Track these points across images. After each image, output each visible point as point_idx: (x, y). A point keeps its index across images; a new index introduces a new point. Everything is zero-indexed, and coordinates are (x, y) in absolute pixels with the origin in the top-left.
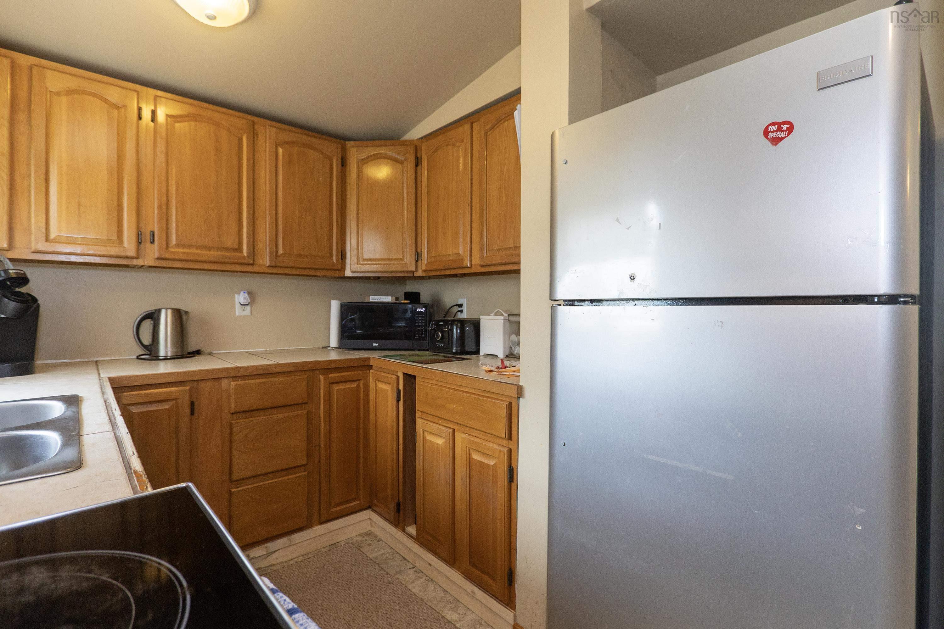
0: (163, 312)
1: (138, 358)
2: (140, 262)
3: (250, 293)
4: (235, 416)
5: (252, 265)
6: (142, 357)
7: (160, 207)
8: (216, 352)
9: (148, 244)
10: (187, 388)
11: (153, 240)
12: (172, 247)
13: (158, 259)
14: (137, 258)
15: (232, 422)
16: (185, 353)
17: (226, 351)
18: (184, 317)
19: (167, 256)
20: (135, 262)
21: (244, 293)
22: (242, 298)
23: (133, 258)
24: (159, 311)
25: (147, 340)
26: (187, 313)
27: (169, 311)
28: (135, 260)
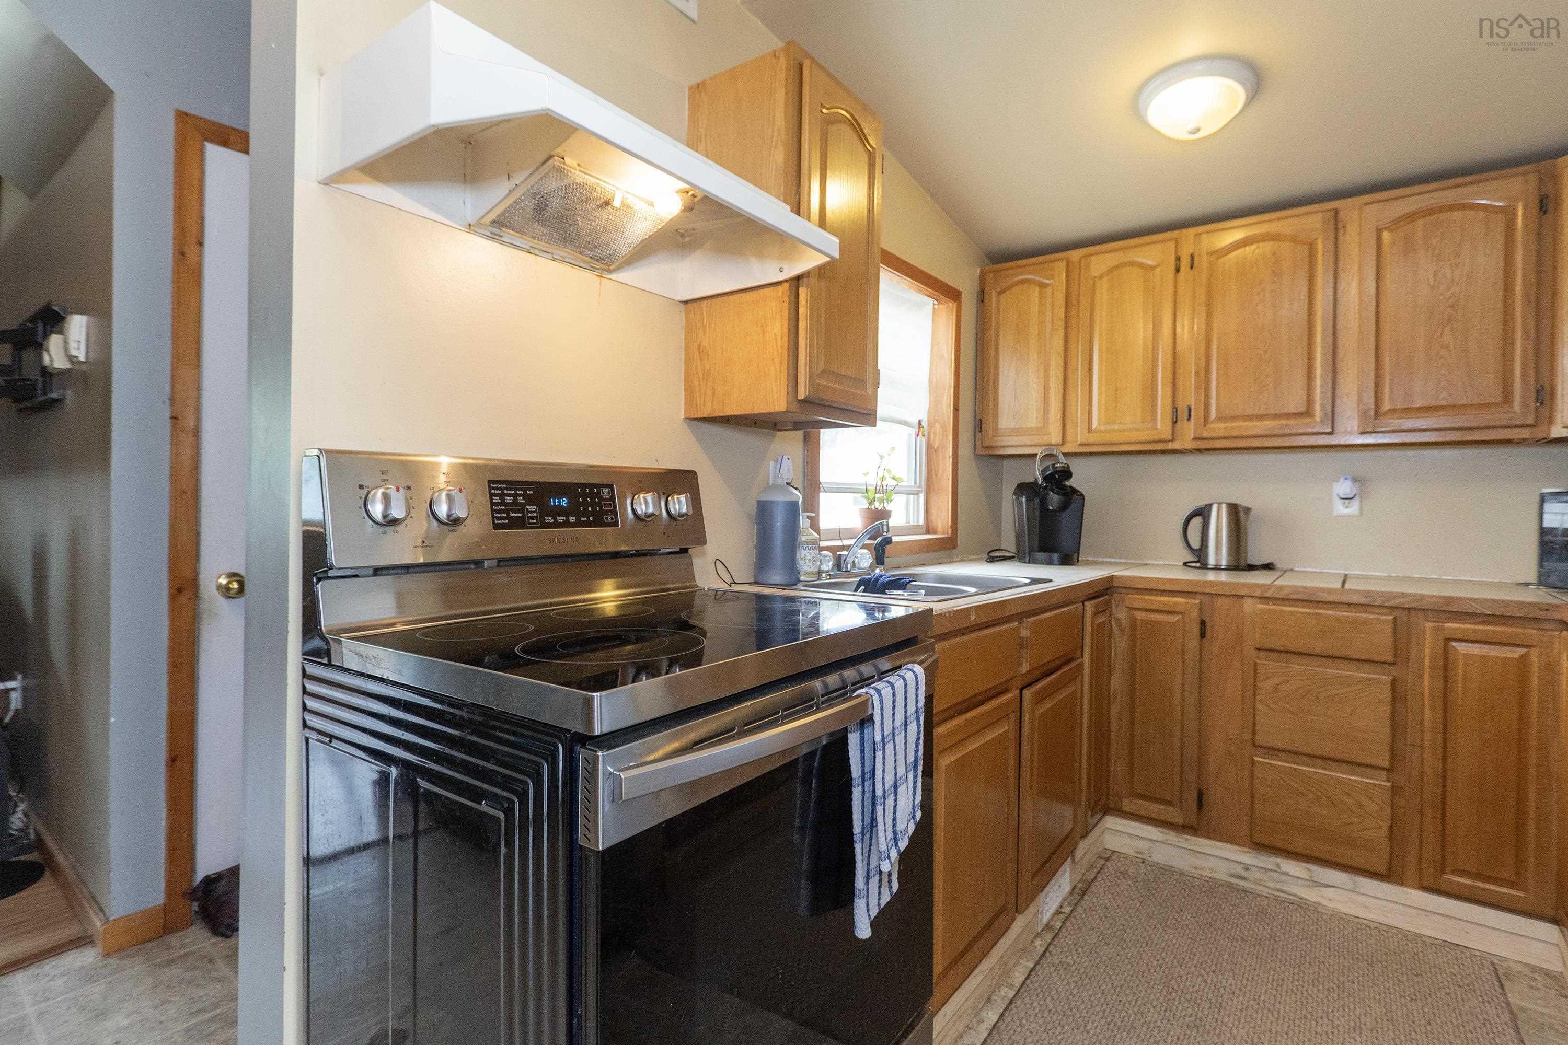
0: (1215, 507)
1: (1185, 564)
2: (1176, 445)
3: (1355, 480)
4: (1262, 653)
5: (1331, 433)
6: (1190, 564)
7: (1197, 373)
8: (1299, 569)
9: (1185, 421)
10: (1197, 601)
11: (1190, 416)
12: (1212, 422)
13: (1195, 439)
14: (1173, 440)
15: (1259, 662)
16: (1243, 563)
17: (1313, 570)
18: (1242, 514)
19: (1205, 434)
20: (1170, 446)
21: (1346, 479)
22: (1344, 487)
23: (1168, 441)
24: (1210, 506)
25: (1195, 544)
26: (1248, 510)
27: (1224, 506)
28: (1170, 444)
